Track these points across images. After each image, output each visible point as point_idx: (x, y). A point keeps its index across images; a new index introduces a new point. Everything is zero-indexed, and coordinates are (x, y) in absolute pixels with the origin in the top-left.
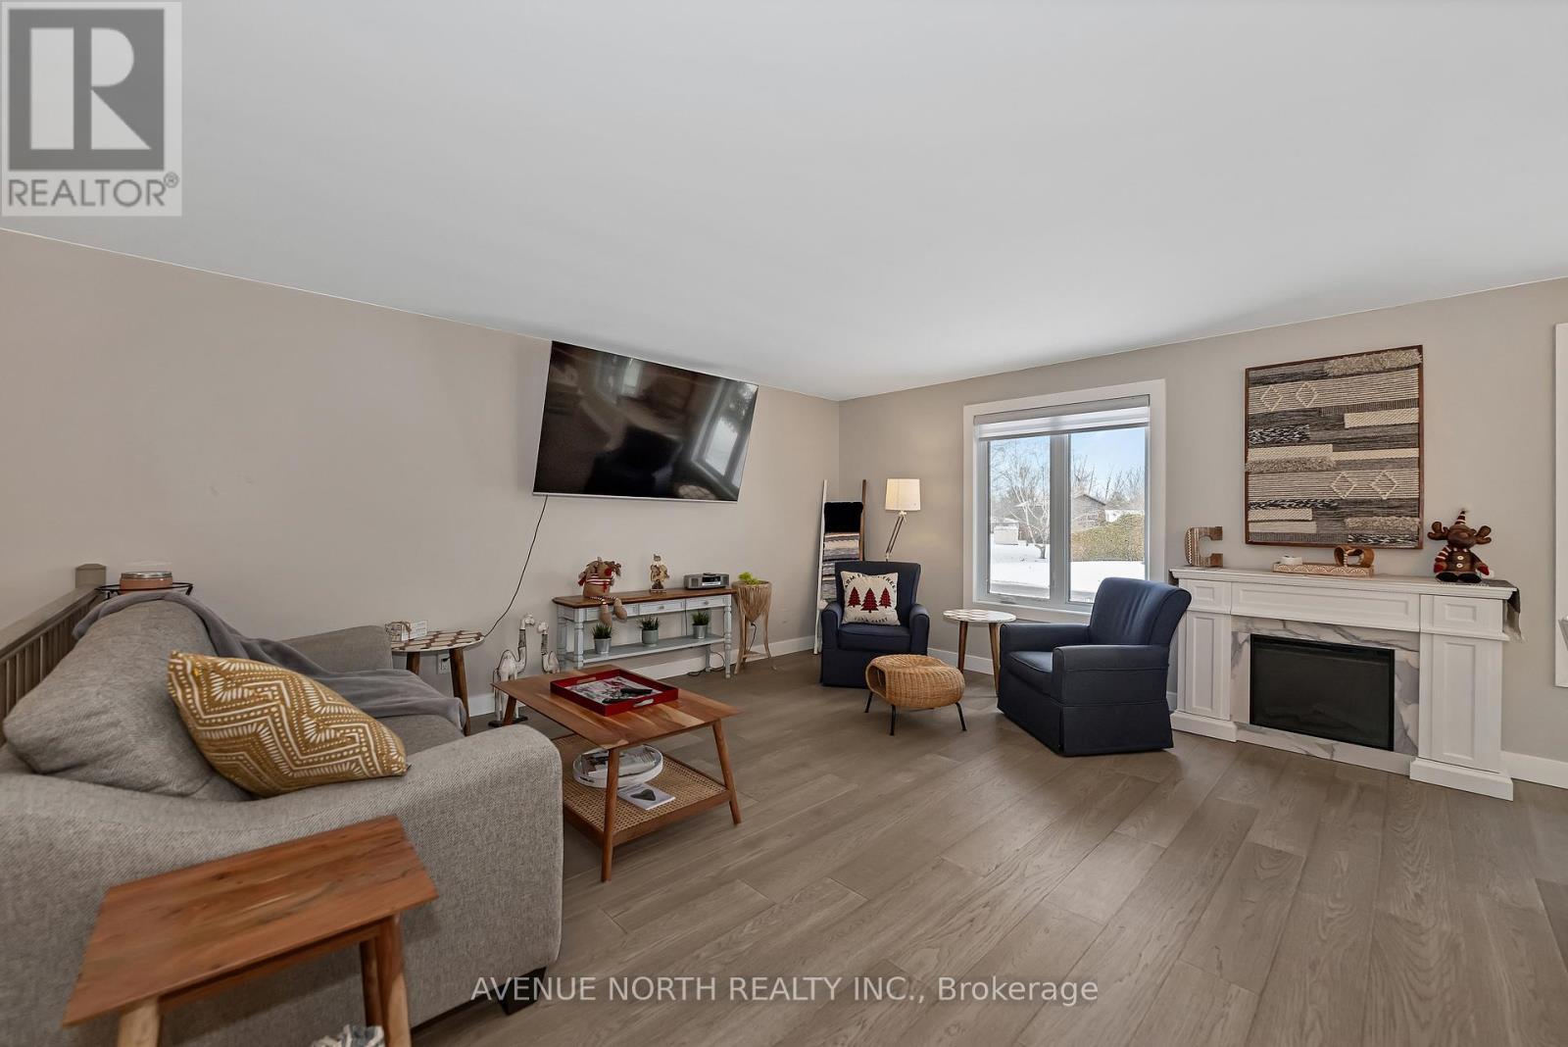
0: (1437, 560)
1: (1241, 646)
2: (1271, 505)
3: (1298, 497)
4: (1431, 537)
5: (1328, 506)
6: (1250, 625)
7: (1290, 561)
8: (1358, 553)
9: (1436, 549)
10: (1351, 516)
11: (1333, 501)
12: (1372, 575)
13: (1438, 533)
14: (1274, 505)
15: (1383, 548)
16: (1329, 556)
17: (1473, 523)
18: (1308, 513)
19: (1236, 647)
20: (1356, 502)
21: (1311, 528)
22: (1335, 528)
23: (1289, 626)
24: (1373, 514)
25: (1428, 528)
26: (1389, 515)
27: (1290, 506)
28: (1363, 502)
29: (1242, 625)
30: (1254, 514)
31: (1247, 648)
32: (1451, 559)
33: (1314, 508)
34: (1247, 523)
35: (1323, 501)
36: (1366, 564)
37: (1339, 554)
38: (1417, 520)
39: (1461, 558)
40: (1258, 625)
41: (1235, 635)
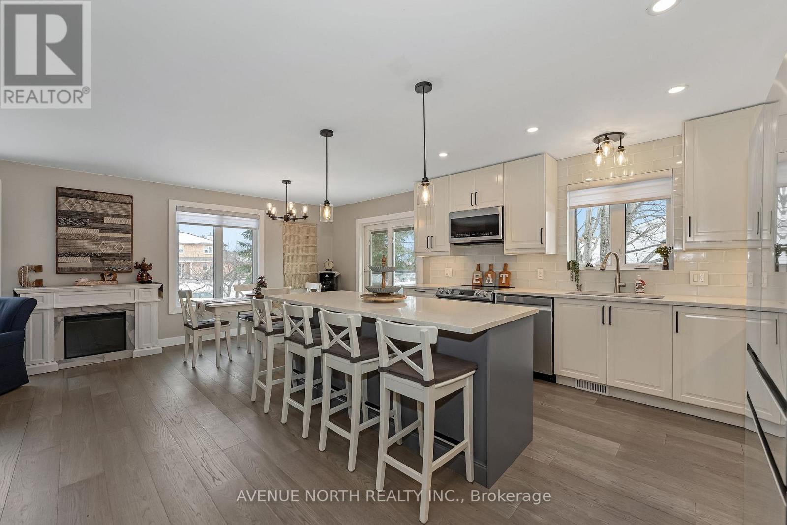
0: (138, 276)
1: (59, 323)
2: (70, 255)
3: (84, 251)
4: (136, 268)
5: (97, 256)
6: (64, 312)
7: (83, 280)
8: (110, 275)
9: (136, 272)
10: (106, 260)
11: (99, 254)
12: (117, 283)
13: (138, 266)
14: (72, 255)
15: (119, 272)
16: (99, 277)
17: (147, 263)
18: (88, 259)
19: (56, 324)
20: (108, 254)
21: (89, 265)
22: (100, 265)
23: (83, 310)
24: (115, 259)
25: (134, 265)
26: (121, 260)
27: (80, 255)
28: (111, 254)
29: (59, 313)
30: (60, 259)
31: (62, 323)
32: (142, 276)
33: (91, 256)
34: (57, 263)
35: (95, 254)
36: (114, 279)
37: (102, 276)
38: (131, 261)
39: (144, 275)
40: (68, 311)
41: (55, 318)
